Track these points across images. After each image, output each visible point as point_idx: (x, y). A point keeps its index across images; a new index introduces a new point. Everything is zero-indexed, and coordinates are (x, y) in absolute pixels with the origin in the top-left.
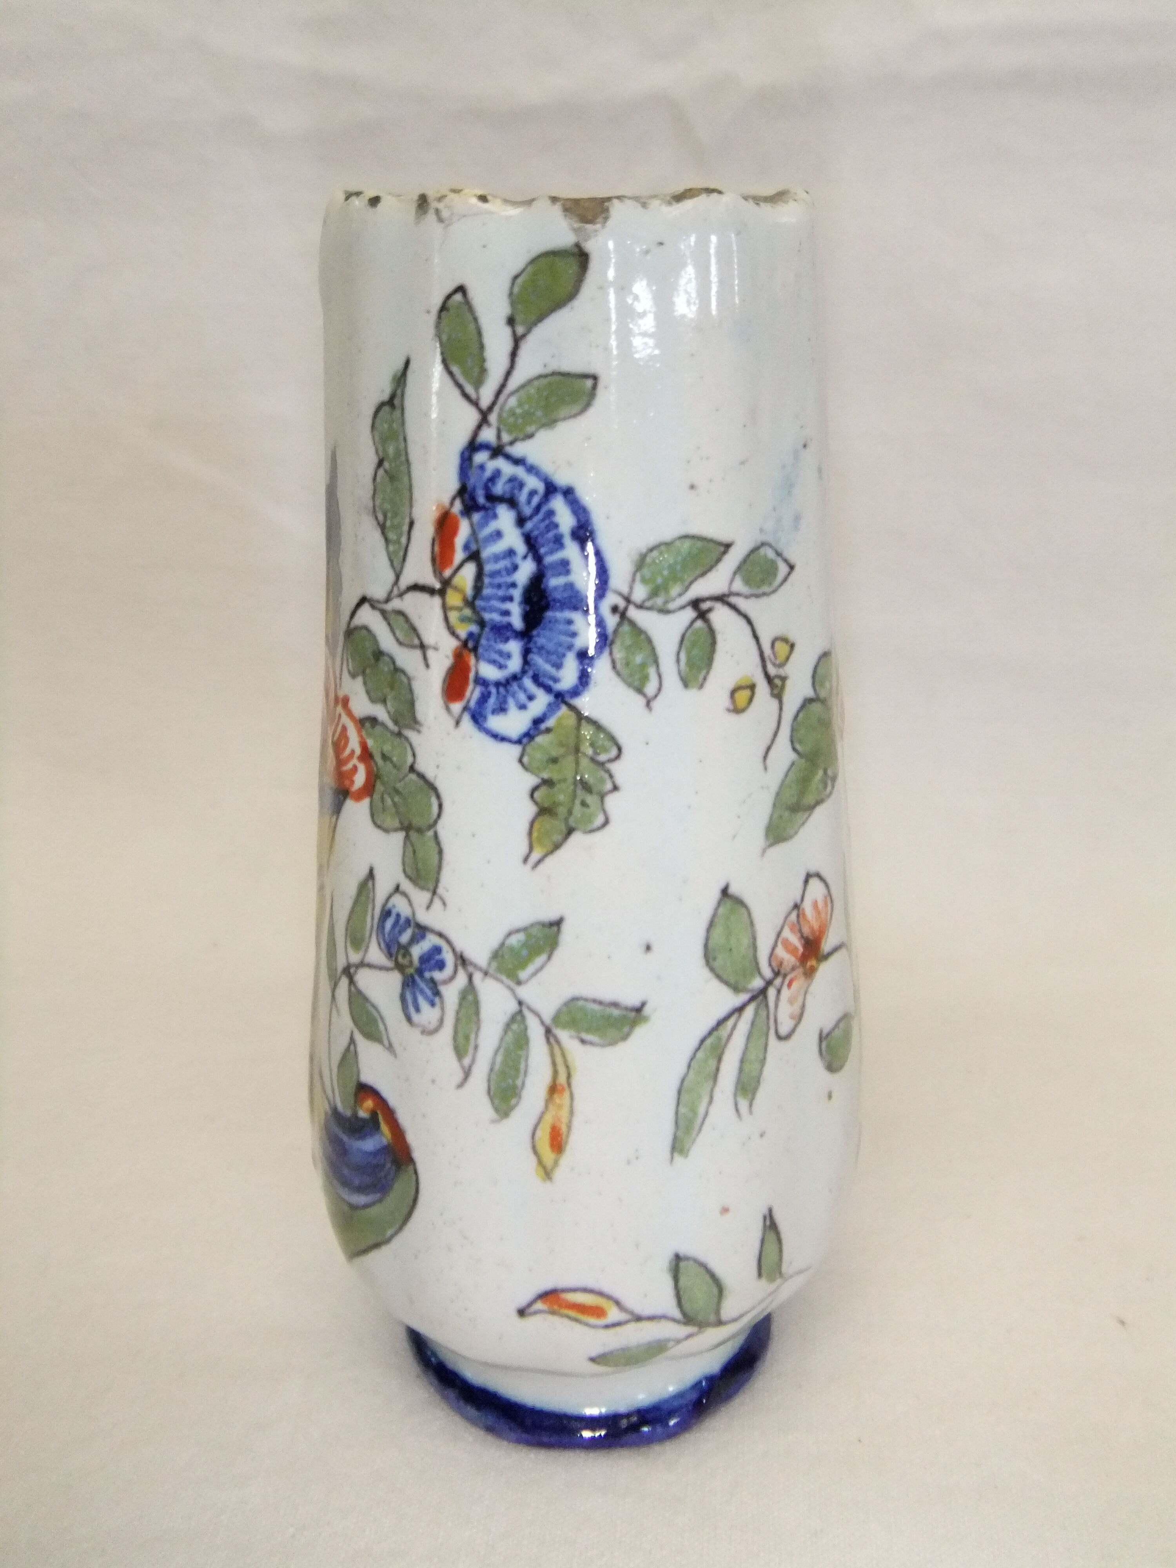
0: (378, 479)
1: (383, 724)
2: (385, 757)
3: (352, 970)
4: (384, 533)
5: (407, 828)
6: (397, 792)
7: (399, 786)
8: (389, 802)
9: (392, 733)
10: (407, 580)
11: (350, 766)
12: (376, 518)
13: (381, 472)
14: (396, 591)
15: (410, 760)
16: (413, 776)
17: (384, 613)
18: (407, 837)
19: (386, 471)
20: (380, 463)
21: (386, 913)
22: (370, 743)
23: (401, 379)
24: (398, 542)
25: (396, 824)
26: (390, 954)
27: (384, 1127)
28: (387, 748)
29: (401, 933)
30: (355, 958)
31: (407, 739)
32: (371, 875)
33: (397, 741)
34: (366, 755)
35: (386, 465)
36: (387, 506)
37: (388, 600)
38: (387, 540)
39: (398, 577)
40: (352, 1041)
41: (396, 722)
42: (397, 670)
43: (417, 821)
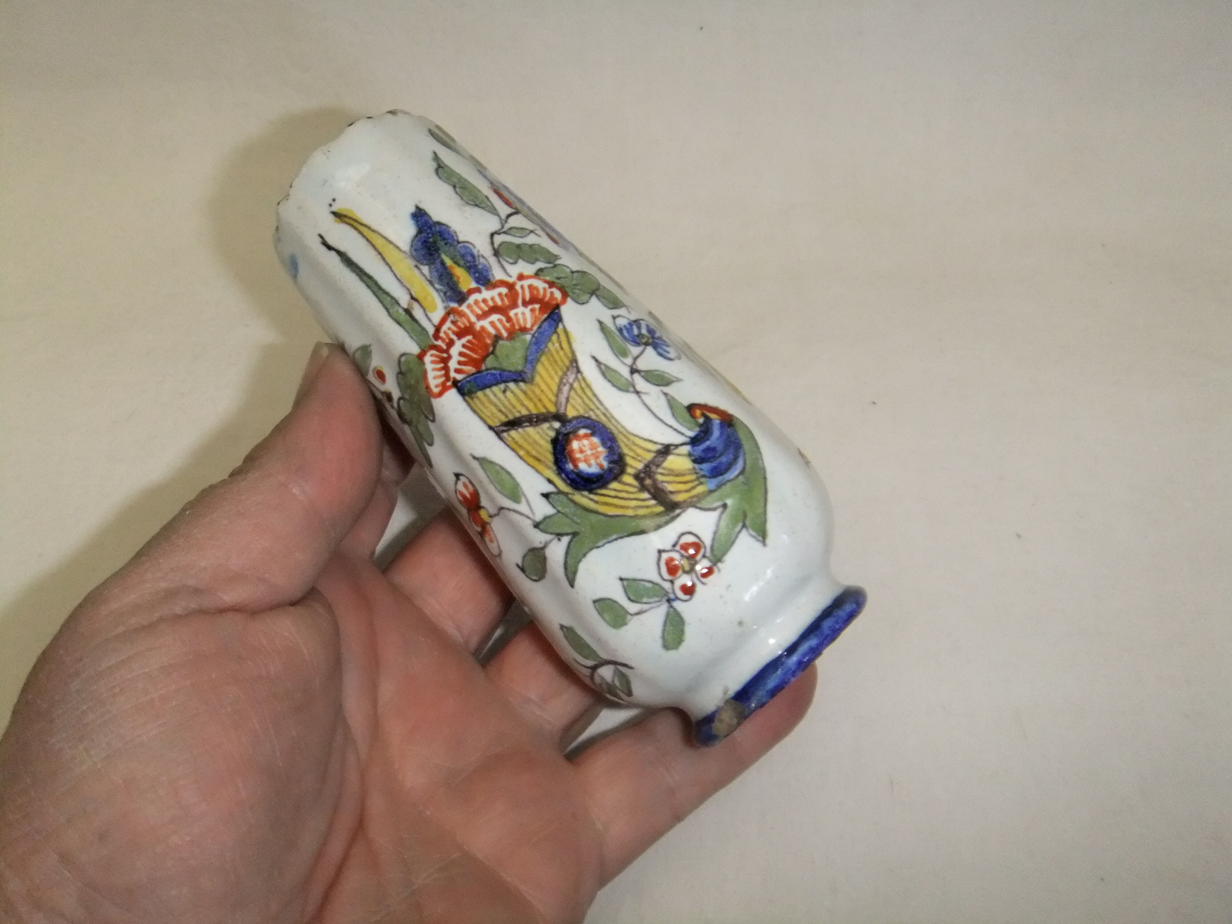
0: (459, 192)
1: (546, 268)
2: (558, 278)
3: (634, 367)
4: (479, 207)
5: (593, 293)
6: (575, 285)
7: (574, 282)
8: (577, 291)
9: (552, 268)
10: (503, 216)
11: (548, 295)
12: (471, 204)
13: (458, 190)
14: (504, 222)
15: (568, 270)
16: (575, 274)
17: (505, 233)
18: (597, 296)
19: (459, 188)
20: (454, 187)
21: (620, 330)
22: (548, 278)
23: (436, 158)
24: (487, 206)
25: (589, 296)
26: (638, 344)
27: (713, 416)
28: (555, 275)
29: (632, 331)
30: (629, 361)
31: (559, 265)
32: (600, 323)
33: (556, 269)
34: (551, 284)
35: (458, 186)
36: (471, 198)
37: (503, 227)
38: (483, 208)
39: (498, 215)
40: (666, 394)
41: (549, 263)
42: (531, 246)
43: (594, 287)
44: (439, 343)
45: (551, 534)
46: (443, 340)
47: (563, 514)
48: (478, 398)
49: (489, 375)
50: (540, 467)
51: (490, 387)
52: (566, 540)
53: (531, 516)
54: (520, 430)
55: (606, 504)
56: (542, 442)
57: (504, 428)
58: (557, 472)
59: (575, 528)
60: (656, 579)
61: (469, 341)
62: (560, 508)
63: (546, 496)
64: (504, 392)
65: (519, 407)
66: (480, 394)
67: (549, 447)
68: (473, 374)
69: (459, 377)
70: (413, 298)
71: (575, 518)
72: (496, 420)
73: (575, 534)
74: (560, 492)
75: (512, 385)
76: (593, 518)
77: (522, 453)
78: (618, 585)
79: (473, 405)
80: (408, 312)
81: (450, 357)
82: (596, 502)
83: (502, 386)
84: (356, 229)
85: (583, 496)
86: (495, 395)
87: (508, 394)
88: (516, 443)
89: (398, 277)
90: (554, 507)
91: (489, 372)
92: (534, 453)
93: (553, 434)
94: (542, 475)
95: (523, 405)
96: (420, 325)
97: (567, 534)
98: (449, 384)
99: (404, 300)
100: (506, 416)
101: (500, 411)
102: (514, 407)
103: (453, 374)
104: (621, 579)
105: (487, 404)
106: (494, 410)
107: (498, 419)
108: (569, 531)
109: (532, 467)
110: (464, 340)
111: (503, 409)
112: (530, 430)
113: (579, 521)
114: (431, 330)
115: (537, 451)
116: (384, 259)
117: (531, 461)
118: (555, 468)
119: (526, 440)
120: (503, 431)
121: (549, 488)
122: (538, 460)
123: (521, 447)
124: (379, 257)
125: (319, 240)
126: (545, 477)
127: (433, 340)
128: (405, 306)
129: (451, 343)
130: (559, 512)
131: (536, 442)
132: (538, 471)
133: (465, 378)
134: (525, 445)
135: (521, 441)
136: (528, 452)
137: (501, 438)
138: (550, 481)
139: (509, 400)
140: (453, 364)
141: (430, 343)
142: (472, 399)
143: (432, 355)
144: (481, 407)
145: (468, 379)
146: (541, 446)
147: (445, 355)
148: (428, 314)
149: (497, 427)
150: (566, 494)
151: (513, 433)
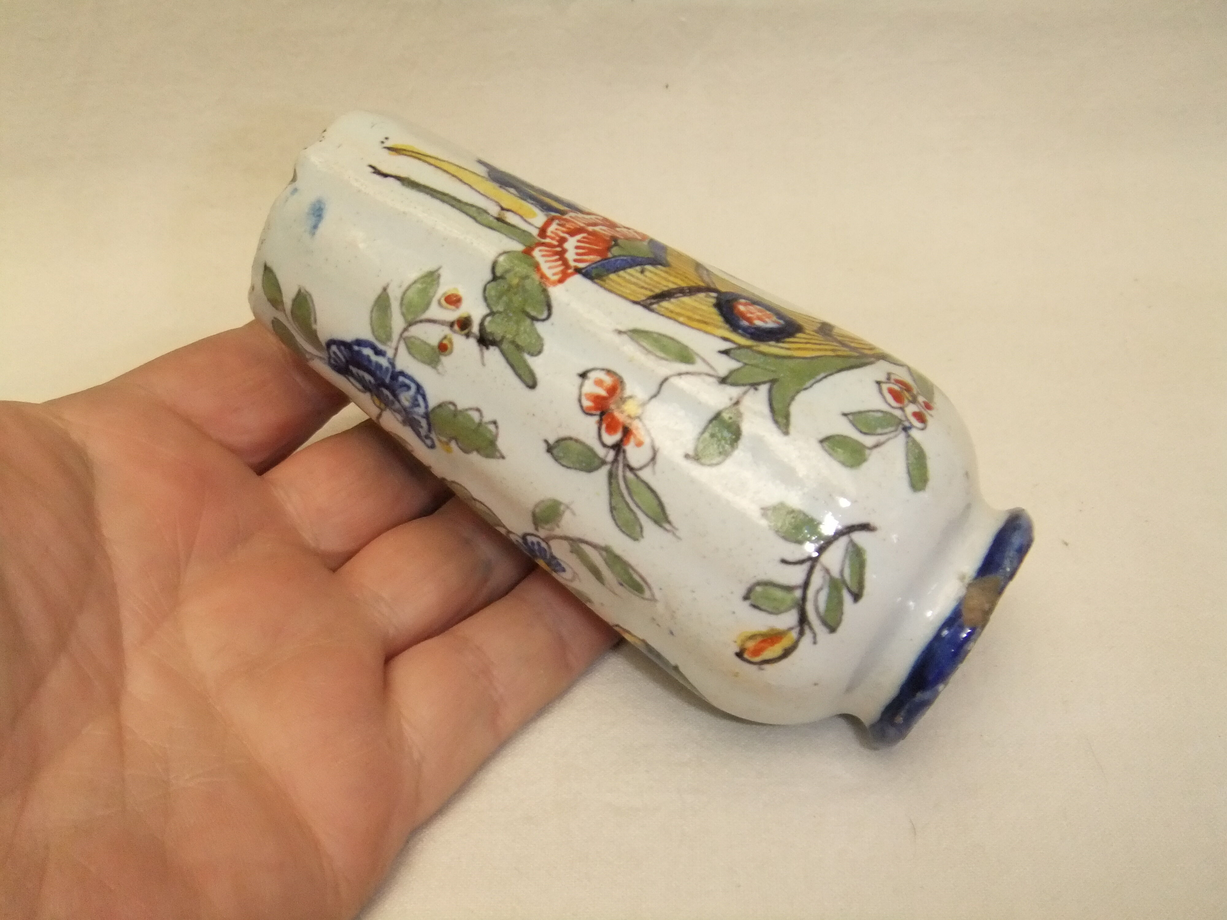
44: (548, 240)
45: (743, 385)
46: (552, 238)
47: (752, 365)
48: (611, 280)
49: (619, 262)
50: (709, 328)
51: (624, 269)
52: (764, 389)
53: (712, 372)
54: (673, 300)
55: (799, 349)
56: (704, 308)
57: (653, 301)
58: (731, 329)
59: (772, 376)
60: (884, 407)
61: (584, 238)
62: (746, 361)
63: (726, 352)
64: (642, 272)
65: (665, 283)
66: (612, 276)
67: (714, 310)
68: (599, 261)
69: (581, 265)
70: (503, 209)
71: (768, 367)
72: (639, 296)
73: (773, 382)
74: (740, 347)
75: (648, 267)
76: (791, 363)
77: (681, 319)
78: (844, 421)
79: (606, 286)
80: (499, 219)
81: (564, 251)
82: (789, 349)
83: (638, 268)
84: (419, 159)
85: (770, 346)
86: (632, 275)
87: (647, 273)
88: (672, 312)
89: (482, 192)
90: (738, 361)
91: (617, 258)
92: (697, 317)
93: (714, 301)
94: (714, 335)
95: (669, 281)
96: (519, 229)
97: (764, 383)
98: (570, 271)
99: (494, 210)
100: (651, 290)
101: (642, 287)
102: (660, 283)
103: (572, 264)
104: (845, 415)
105: (624, 284)
106: (633, 287)
107: (642, 295)
108: (766, 379)
109: (699, 330)
110: (579, 237)
111: (646, 286)
112: (686, 299)
113: (774, 369)
114: (535, 232)
115: (700, 315)
116: (461, 180)
117: (695, 324)
118: (727, 326)
119: (682, 308)
120: (652, 304)
121: (726, 345)
122: (706, 323)
123: (678, 314)
124: (454, 179)
125: (371, 170)
126: (717, 337)
127: (539, 238)
128: (496, 215)
129: (563, 240)
130: (746, 364)
131: (695, 308)
132: (706, 332)
133: (589, 266)
134: (683, 312)
135: (678, 310)
136: (689, 318)
137: (652, 310)
138: (725, 339)
139: (651, 279)
140: (570, 256)
141: (537, 241)
142: (604, 281)
143: (540, 251)
144: (618, 287)
145: (594, 266)
146: (703, 310)
147: (559, 249)
148: (527, 219)
149: (643, 301)
150: (748, 347)
151: (665, 304)
